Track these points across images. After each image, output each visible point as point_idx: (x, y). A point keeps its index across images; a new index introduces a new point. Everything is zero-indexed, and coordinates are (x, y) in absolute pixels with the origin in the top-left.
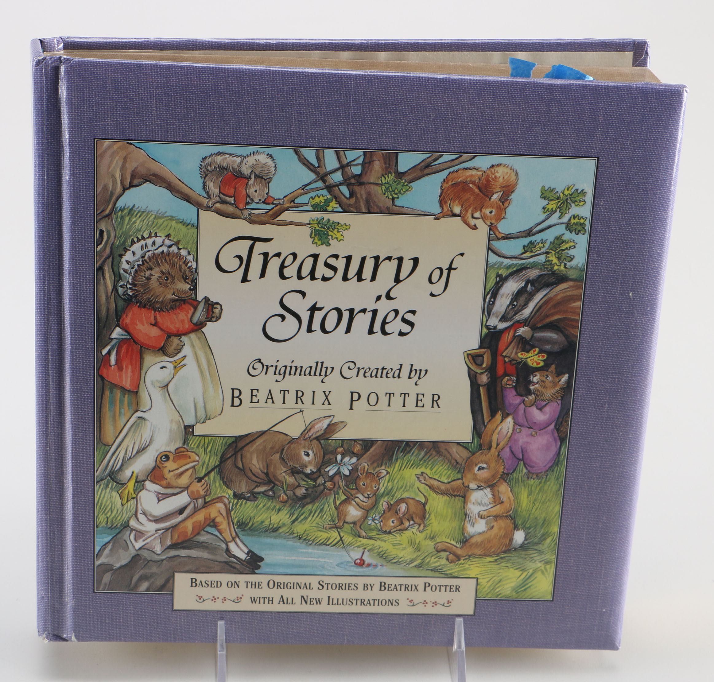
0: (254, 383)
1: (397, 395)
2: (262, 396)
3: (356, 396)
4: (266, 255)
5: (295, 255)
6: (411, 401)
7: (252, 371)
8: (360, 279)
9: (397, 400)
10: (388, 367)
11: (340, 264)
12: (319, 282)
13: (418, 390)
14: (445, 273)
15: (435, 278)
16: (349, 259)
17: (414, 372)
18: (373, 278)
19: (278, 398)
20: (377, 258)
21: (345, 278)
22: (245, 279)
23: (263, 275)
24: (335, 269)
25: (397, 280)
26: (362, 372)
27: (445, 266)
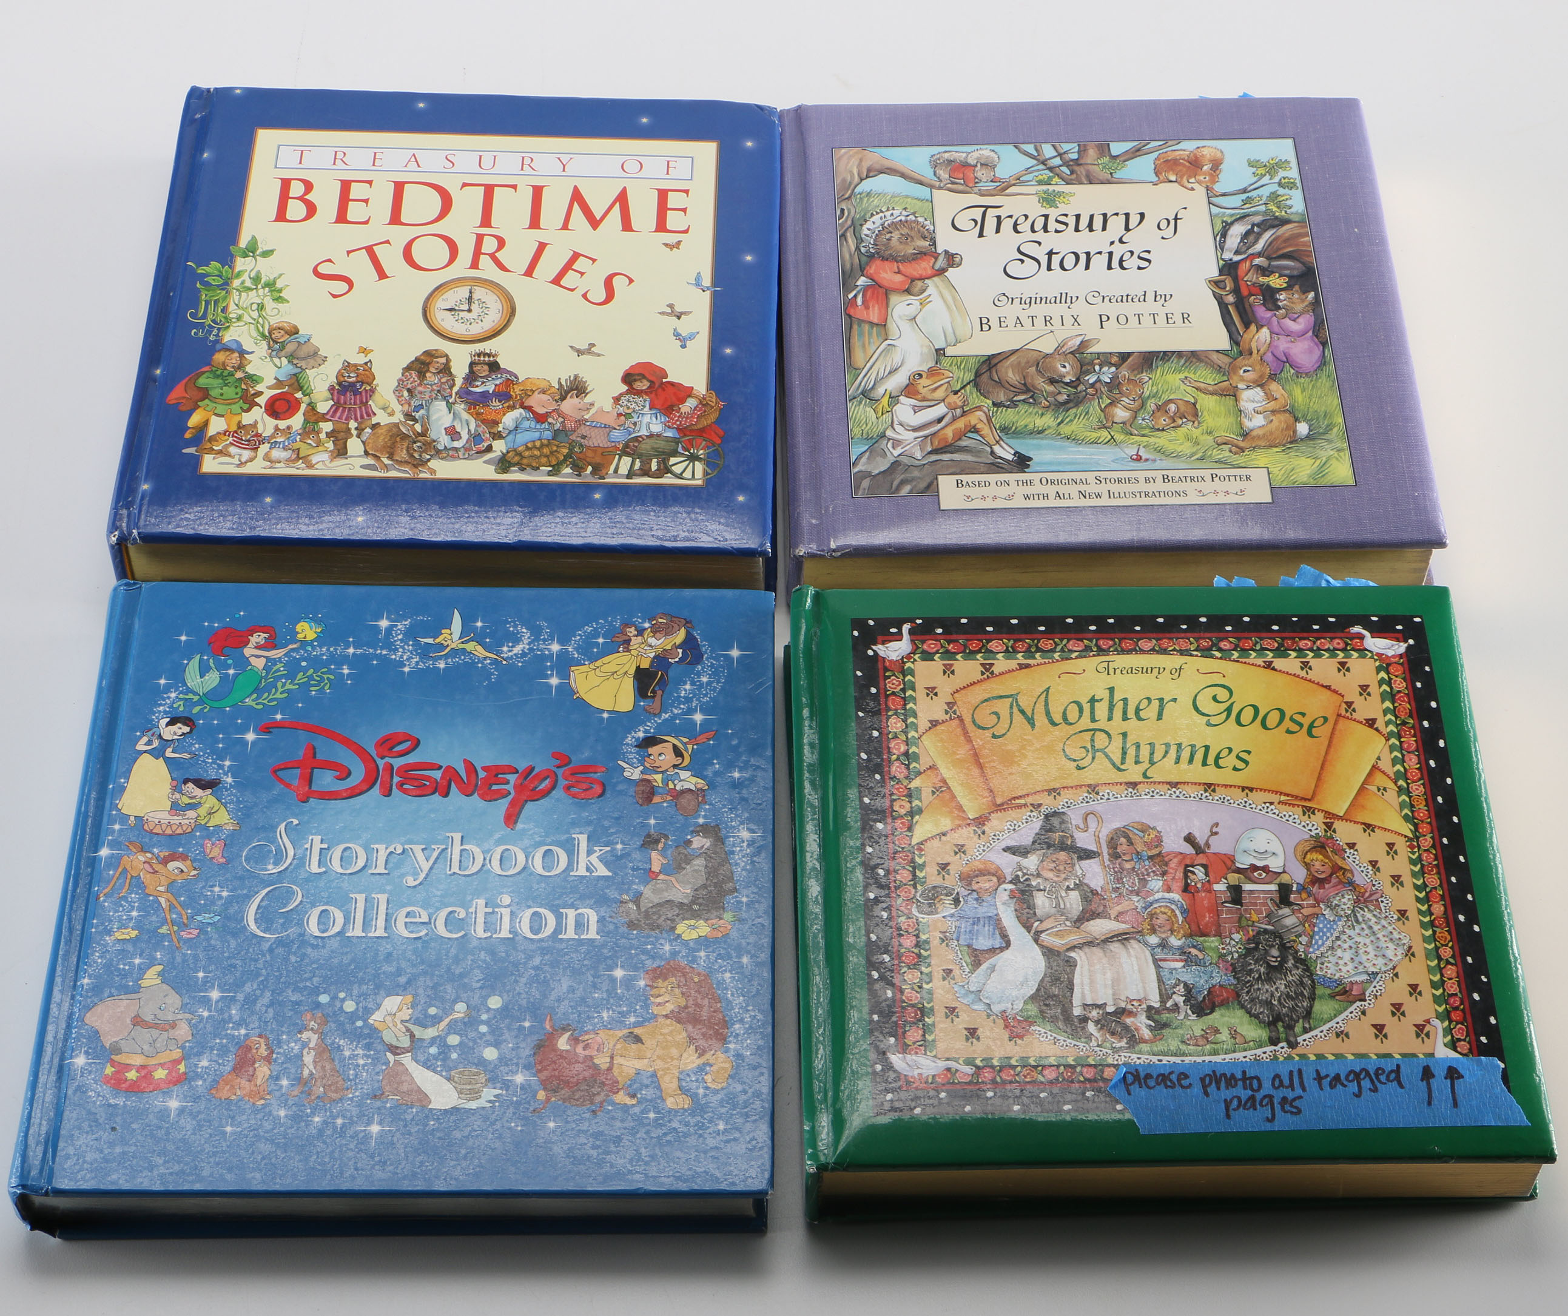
0: (1001, 312)
1: (1146, 315)
2: (1011, 321)
3: (1104, 318)
4: (999, 217)
5: (1026, 217)
6: (1161, 320)
7: (997, 302)
8: (1091, 230)
9: (1147, 320)
10: (1132, 293)
11: (1071, 221)
12: (1052, 234)
13: (1166, 310)
14: (1172, 222)
15: (1163, 225)
16: (1078, 217)
17: (1158, 298)
18: (1104, 228)
19: (1027, 323)
20: (1105, 215)
21: (1077, 230)
22: (981, 235)
23: (998, 231)
24: (1066, 224)
25: (1127, 229)
26: (1107, 299)
27: (1171, 217)
